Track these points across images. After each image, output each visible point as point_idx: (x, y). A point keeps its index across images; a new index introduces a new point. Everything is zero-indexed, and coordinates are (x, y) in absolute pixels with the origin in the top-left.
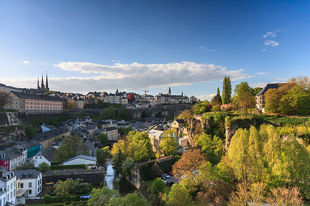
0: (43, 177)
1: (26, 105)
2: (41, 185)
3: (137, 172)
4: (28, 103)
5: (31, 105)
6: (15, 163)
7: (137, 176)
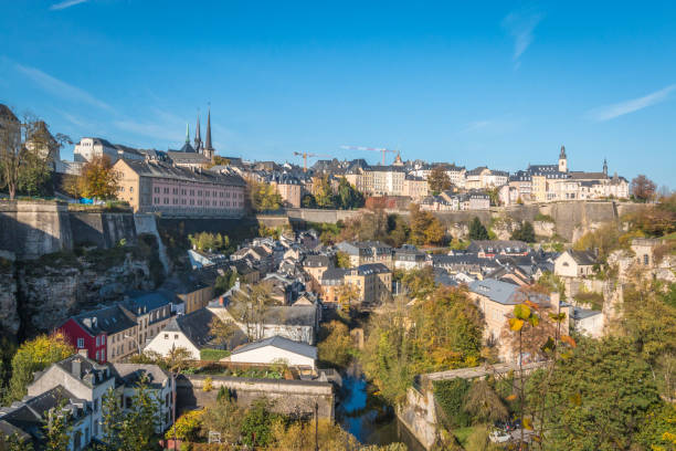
0: (177, 388)
1: (154, 195)
2: (173, 406)
3: (426, 401)
4: (157, 190)
5: (166, 196)
6: (120, 344)
7: (426, 412)
